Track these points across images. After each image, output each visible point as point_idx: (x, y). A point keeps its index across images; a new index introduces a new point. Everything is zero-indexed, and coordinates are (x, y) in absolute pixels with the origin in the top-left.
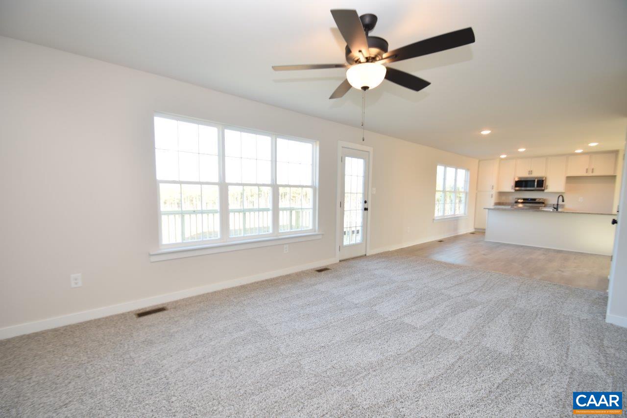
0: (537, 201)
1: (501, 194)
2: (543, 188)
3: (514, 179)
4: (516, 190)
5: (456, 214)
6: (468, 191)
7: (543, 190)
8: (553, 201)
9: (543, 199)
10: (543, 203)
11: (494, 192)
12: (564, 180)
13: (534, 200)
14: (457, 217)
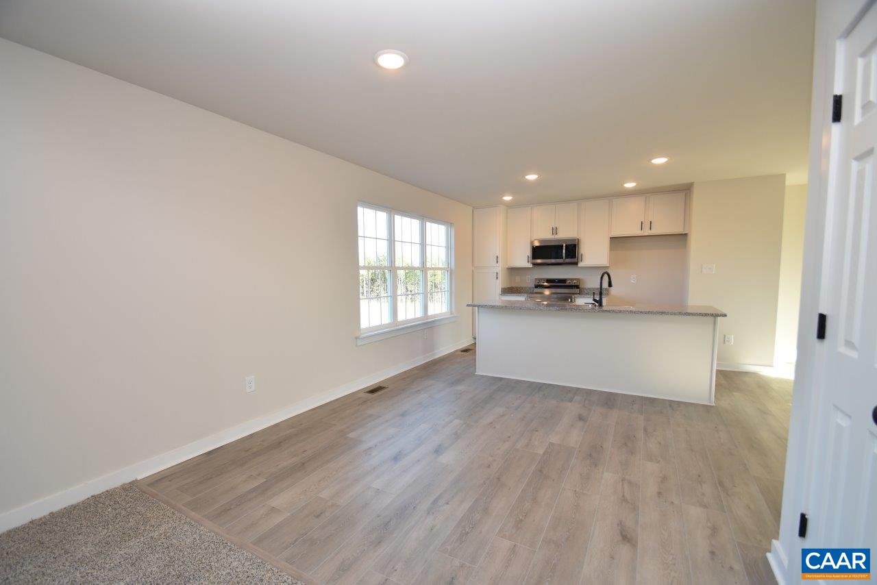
0: (567, 284)
1: (513, 271)
2: (575, 260)
3: (532, 242)
4: (534, 264)
5: (429, 314)
6: (453, 267)
7: (576, 264)
8: (592, 282)
9: (576, 279)
10: (577, 287)
11: (500, 268)
12: (606, 243)
13: (564, 281)
14: (433, 321)
